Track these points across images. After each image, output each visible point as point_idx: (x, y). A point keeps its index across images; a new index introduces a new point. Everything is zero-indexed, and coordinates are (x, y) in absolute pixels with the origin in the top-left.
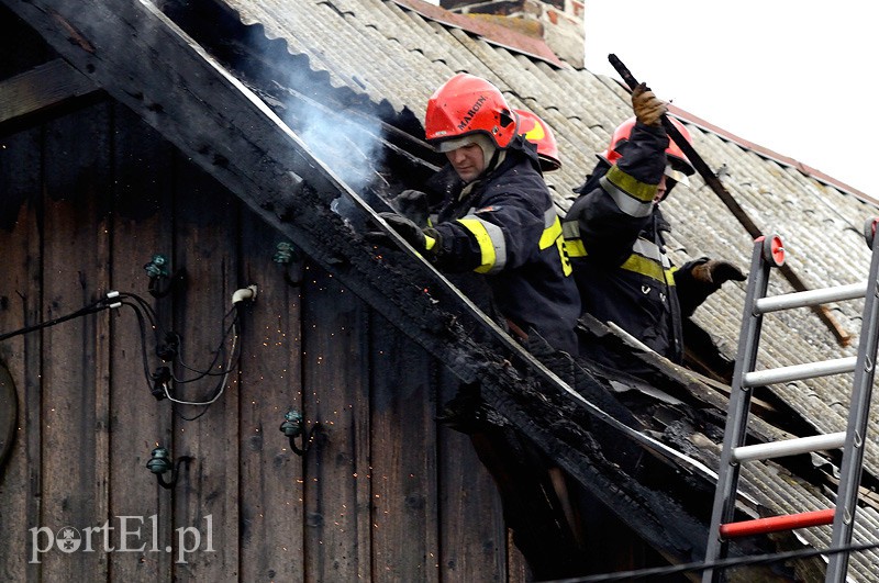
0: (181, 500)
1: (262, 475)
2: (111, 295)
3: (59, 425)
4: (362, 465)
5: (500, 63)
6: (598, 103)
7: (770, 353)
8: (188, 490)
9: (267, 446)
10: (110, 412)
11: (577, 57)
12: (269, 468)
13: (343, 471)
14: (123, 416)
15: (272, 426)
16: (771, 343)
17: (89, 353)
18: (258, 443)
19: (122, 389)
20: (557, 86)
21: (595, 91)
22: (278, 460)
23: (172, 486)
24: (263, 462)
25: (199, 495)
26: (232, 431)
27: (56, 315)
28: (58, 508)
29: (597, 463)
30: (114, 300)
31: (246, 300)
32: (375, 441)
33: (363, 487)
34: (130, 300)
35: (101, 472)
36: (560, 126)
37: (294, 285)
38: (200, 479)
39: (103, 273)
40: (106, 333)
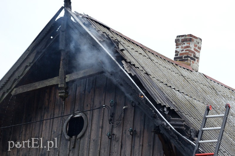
0: (112, 141)
1: (125, 138)
2: (103, 106)
3: (94, 127)
4: (142, 138)
5: (181, 70)
6: (198, 78)
7: (218, 124)
8: (113, 140)
9: (127, 134)
10: (102, 125)
11: (197, 69)
12: (127, 137)
13: (138, 139)
14: (104, 126)
15: (127, 130)
16: (218, 122)
17: (100, 115)
18: (125, 133)
19: (104, 121)
20: (191, 75)
21: (198, 75)
22: (128, 136)
23: (111, 139)
24: (126, 136)
25: (115, 141)
26: (121, 130)
27: (95, 108)
28: (93, 141)
29: (177, 141)
30: (104, 106)
31: (125, 108)
32: (144, 134)
33: (141, 142)
34: (107, 107)
35: (100, 135)
36: (189, 82)
37: (133, 106)
38: (116, 138)
39: (103, 102)
40: (103, 112)
